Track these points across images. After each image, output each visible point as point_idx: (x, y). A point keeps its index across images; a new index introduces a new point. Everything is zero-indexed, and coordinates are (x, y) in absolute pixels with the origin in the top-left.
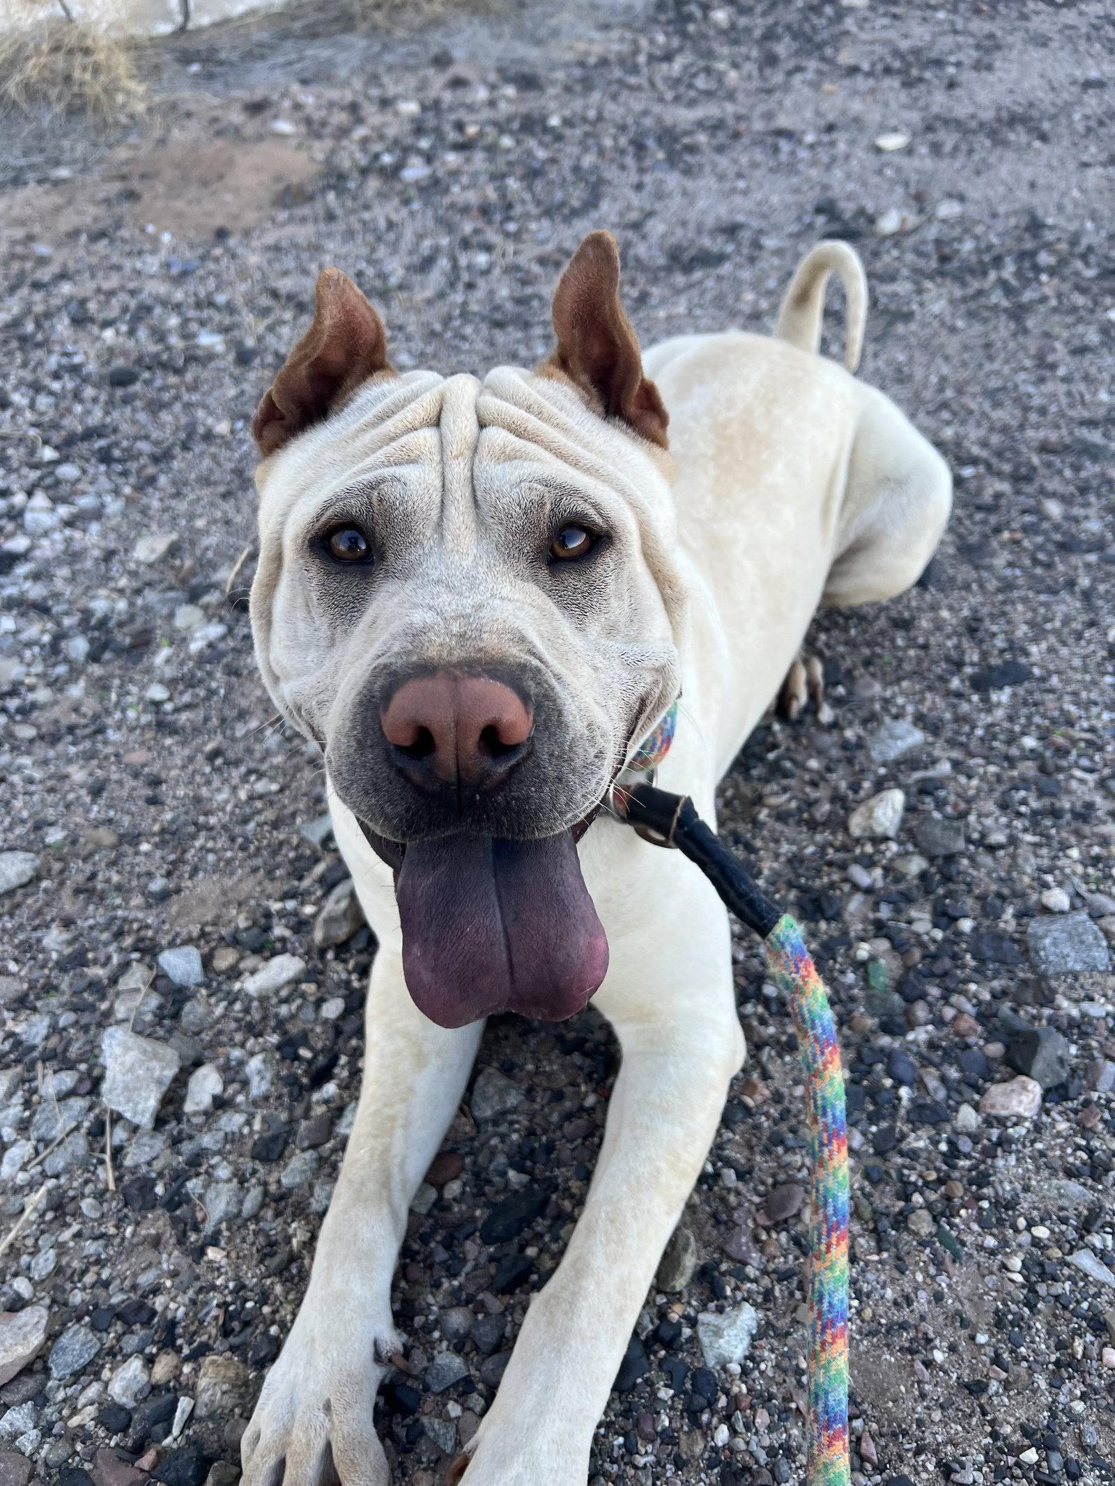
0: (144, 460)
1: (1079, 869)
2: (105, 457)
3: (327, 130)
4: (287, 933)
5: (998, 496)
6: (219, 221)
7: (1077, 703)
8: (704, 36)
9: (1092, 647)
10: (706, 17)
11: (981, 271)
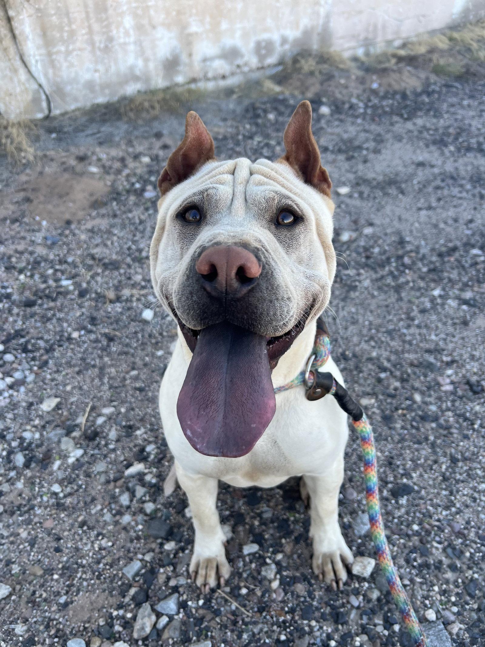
0: (42, 351)
1: (438, 597)
2: (25, 350)
3: (112, 170)
4: (121, 629)
5: (396, 389)
6: (67, 216)
7: (432, 505)
8: (265, 126)
9: (437, 474)
10: (265, 116)
11: (382, 266)
